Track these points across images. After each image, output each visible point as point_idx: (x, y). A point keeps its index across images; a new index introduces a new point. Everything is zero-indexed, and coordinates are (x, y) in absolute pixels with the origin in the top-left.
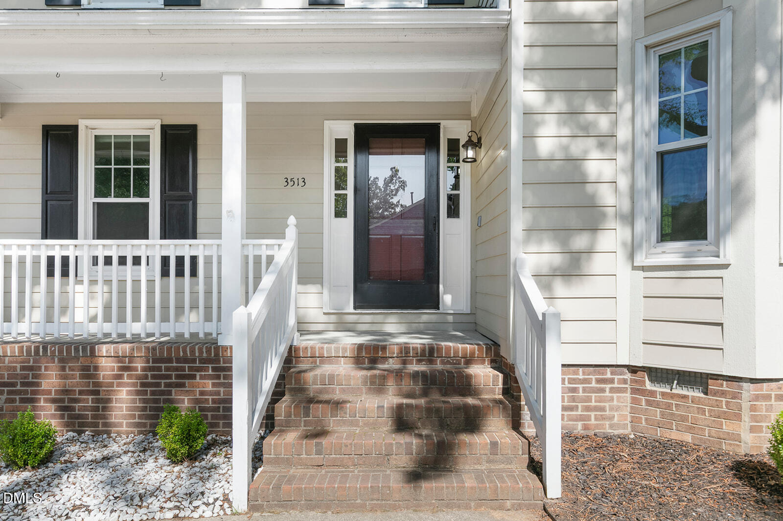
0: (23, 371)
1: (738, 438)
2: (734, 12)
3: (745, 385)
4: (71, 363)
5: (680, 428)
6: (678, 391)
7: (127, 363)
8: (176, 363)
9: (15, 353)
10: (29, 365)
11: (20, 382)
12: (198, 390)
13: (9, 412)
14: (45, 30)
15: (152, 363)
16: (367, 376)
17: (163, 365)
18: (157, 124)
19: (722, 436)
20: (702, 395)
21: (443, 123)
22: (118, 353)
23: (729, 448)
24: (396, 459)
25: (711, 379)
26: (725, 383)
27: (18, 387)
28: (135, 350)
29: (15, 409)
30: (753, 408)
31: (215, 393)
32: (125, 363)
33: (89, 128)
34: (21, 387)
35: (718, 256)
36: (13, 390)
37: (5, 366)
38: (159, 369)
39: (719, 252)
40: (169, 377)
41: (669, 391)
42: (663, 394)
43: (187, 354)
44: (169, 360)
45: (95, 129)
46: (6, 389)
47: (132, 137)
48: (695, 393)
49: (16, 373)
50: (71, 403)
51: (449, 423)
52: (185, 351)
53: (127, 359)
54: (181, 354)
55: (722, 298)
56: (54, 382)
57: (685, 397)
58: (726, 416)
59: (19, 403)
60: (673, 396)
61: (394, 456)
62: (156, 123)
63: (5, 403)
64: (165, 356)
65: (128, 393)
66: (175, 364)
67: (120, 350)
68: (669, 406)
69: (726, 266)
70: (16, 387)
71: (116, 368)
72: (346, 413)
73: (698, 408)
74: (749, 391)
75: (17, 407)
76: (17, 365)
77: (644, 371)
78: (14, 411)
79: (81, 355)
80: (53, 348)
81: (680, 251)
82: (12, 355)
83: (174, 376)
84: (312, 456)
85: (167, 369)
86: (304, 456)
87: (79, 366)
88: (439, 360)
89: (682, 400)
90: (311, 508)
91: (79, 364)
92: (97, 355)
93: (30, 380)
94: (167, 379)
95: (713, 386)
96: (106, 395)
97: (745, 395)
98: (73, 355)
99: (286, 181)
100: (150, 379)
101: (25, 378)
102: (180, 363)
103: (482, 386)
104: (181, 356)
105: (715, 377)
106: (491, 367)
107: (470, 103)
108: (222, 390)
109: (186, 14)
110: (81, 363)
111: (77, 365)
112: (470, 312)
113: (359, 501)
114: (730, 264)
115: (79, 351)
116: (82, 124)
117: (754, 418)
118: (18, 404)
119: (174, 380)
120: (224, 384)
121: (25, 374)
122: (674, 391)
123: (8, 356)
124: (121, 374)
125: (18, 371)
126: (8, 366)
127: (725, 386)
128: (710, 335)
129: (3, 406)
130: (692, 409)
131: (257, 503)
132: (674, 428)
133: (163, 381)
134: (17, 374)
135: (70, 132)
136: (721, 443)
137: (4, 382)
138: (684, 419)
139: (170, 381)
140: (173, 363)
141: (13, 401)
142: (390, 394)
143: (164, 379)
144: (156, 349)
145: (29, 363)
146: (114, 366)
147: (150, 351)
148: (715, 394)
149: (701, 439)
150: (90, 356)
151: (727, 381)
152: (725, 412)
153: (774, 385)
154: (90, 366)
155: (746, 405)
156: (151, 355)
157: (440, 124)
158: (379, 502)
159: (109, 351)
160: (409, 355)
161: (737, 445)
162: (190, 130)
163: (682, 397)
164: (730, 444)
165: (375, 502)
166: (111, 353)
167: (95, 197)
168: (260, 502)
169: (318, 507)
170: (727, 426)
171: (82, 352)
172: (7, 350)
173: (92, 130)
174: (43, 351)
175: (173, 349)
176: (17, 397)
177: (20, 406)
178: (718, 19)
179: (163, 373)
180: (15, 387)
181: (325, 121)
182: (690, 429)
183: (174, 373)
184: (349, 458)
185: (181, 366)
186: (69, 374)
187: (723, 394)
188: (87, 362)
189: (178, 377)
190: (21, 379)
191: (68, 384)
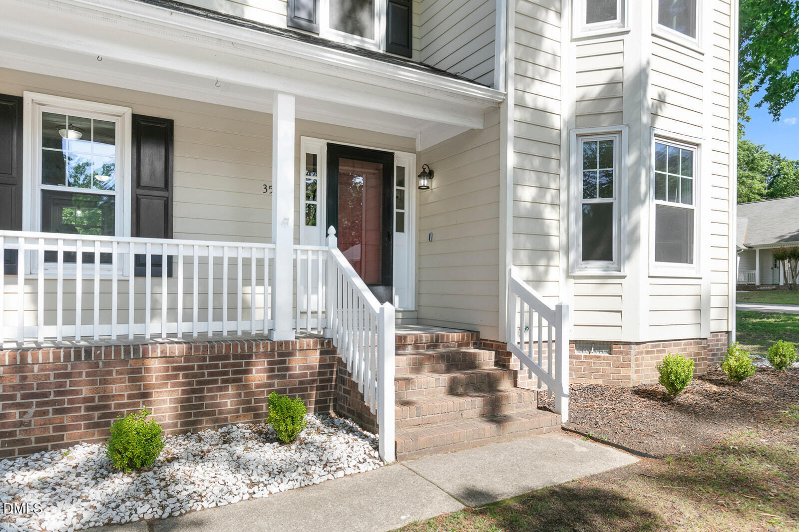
0: (58, 378)
1: (628, 377)
2: (629, 128)
3: (633, 346)
4: (119, 367)
5: (596, 377)
6: (593, 353)
7: (183, 362)
8: (233, 359)
9: (49, 360)
10: (66, 371)
11: (54, 391)
12: (254, 383)
13: (38, 427)
14: (120, 16)
15: (209, 361)
16: (411, 358)
17: (220, 363)
18: (128, 113)
19: (620, 378)
20: (608, 355)
21: (397, 154)
22: (175, 353)
23: (624, 384)
24: (466, 413)
25: (614, 344)
26: (622, 346)
27: (52, 397)
28: (193, 349)
29: (48, 422)
30: (637, 360)
31: (270, 385)
32: (181, 362)
33: (36, 103)
34: (55, 397)
35: (620, 271)
36: (45, 401)
37: (35, 375)
38: (216, 366)
39: (620, 269)
40: (226, 373)
41: (588, 354)
42: (586, 357)
43: (245, 350)
44: (226, 357)
45: (44, 105)
46: (34, 401)
47: (92, 121)
48: (605, 354)
49: (49, 381)
50: (119, 409)
51: (479, 387)
52: (243, 348)
53: (183, 358)
54: (239, 351)
55: (621, 296)
56: (98, 388)
57: (599, 357)
58: (622, 366)
59: (53, 415)
60: (592, 357)
61: (465, 411)
62: (126, 110)
63: (33, 416)
64: (224, 353)
65: (183, 393)
66: (232, 361)
67: (177, 349)
68: (589, 364)
69: (624, 277)
70: (49, 397)
71: (170, 368)
72: (415, 386)
73: (607, 363)
74: (634, 350)
75: (49, 420)
76: (50, 373)
77: (574, 343)
78: (46, 425)
79: (132, 357)
80: (98, 352)
81: (600, 267)
82: (44, 362)
83: (231, 372)
84: (414, 418)
85: (224, 366)
86: (409, 419)
87: (128, 369)
88: (441, 344)
89: (598, 359)
90: (437, 452)
91: (129, 367)
92: (150, 356)
93: (68, 388)
94: (224, 375)
95: (615, 348)
96: (159, 396)
97: (633, 352)
98: (123, 358)
99: (265, 188)
100: (206, 376)
101: (61, 386)
102: (237, 360)
103: (483, 361)
104: (239, 352)
105: (617, 343)
106: (474, 348)
107: (415, 139)
108: (276, 381)
109: (278, 40)
110: (131, 366)
111: (127, 368)
112: (414, 310)
113: (466, 442)
114: (626, 276)
115: (130, 353)
116: (28, 98)
117: (638, 365)
118: (50, 416)
119: (231, 376)
120: (278, 376)
121: (60, 382)
122: (591, 354)
123: (39, 363)
124: (177, 374)
125: (52, 379)
126: (38, 375)
127: (622, 348)
128: (614, 319)
129: (31, 421)
130: (603, 364)
131: (402, 454)
132: (592, 377)
133: (220, 378)
134: (50, 383)
135: (12, 104)
136: (619, 382)
137: (32, 394)
138: (598, 370)
139: (227, 377)
140: (230, 360)
141: (45, 413)
142: (426, 371)
143: (221, 376)
144: (215, 347)
145: (67, 369)
146: (169, 367)
147: (209, 350)
148: (616, 354)
149: (608, 382)
150: (143, 357)
151: (623, 345)
152: (622, 364)
153: (644, 345)
154: (141, 368)
155: (633, 358)
156: (209, 354)
157: (394, 153)
158: (477, 440)
159: (164, 352)
160: (422, 342)
161: (629, 382)
162: (166, 125)
163: (597, 358)
164: (625, 382)
165: (475, 441)
166: (167, 353)
167: (43, 183)
168: (404, 453)
169: (442, 451)
170: (623, 372)
171: (134, 354)
172: (38, 357)
173: (40, 106)
174: (85, 356)
175: (231, 346)
176: (50, 409)
177: (55, 418)
178: (621, 129)
179: (220, 370)
180: (46, 397)
181: (302, 137)
182: (602, 377)
183: (231, 369)
184: (438, 416)
185: (238, 362)
186: (117, 378)
187: (621, 353)
188: (137, 365)
189: (235, 373)
190: (56, 388)
191: (115, 389)
